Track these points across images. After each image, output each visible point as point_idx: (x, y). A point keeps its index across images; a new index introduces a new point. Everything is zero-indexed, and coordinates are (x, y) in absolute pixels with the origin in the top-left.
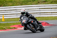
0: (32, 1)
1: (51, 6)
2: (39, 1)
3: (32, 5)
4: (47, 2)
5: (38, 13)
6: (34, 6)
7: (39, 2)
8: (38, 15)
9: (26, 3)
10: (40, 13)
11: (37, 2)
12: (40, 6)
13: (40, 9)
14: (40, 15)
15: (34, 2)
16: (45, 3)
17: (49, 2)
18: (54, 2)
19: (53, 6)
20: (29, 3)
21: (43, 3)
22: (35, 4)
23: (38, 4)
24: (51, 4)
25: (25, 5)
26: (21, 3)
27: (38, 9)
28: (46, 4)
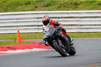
0: (24, 5)
1: (59, 13)
2: (37, 5)
3: (24, 11)
4: (51, 7)
5: (35, 26)
6: (28, 14)
7: (36, 7)
8: (35, 29)
9: (14, 8)
10: (38, 26)
11: (34, 6)
12: (38, 14)
13: (38, 18)
14: (39, 29)
15: (28, 5)
16: (48, 8)
17: (54, 6)
18: (64, 7)
19: (61, 13)
20: (20, 7)
21: (43, 8)
22: (30, 9)
24: (59, 10)
25: (13, 11)
26: (5, 7)
27: (34, 18)
28: (49, 10)
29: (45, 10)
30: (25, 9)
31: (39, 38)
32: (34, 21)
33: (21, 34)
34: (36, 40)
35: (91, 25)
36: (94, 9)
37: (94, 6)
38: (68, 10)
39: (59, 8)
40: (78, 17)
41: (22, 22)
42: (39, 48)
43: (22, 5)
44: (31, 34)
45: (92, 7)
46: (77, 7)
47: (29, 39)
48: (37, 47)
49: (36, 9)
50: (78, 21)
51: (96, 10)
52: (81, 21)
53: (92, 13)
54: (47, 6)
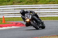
0: (7, 2)
3: (7, 5)
4: (22, 3)
5: (13, 13)
6: (9, 7)
7: (13, 3)
8: (13, 15)
9: (1, 4)
10: (15, 14)
11: (12, 2)
12: (15, 7)
13: (15, 9)
14: (15, 15)
15: (9, 2)
16: (20, 3)
17: (24, 2)
18: (30, 2)
19: (28, 6)
20: (4, 3)
21: (18, 4)
22: (10, 4)
23: (13, 5)
24: (27, 5)
27: (13, 9)
29: (18, 5)
30: (7, 4)
31: (15, 21)
32: (13, 11)
33: (5, 19)
34: (13, 22)
35: (45, 13)
36: (47, 3)
37: (47, 2)
38: (32, 4)
39: (27, 4)
40: (37, 9)
41: (6, 11)
42: (15, 26)
43: (6, 2)
44: (11, 18)
45: (46, 2)
46: (37, 3)
47: (10, 21)
48: (14, 26)
49: (14, 4)
50: (38, 10)
51: (48, 4)
52: (39, 11)
53: (46, 6)
54: (20, 2)
